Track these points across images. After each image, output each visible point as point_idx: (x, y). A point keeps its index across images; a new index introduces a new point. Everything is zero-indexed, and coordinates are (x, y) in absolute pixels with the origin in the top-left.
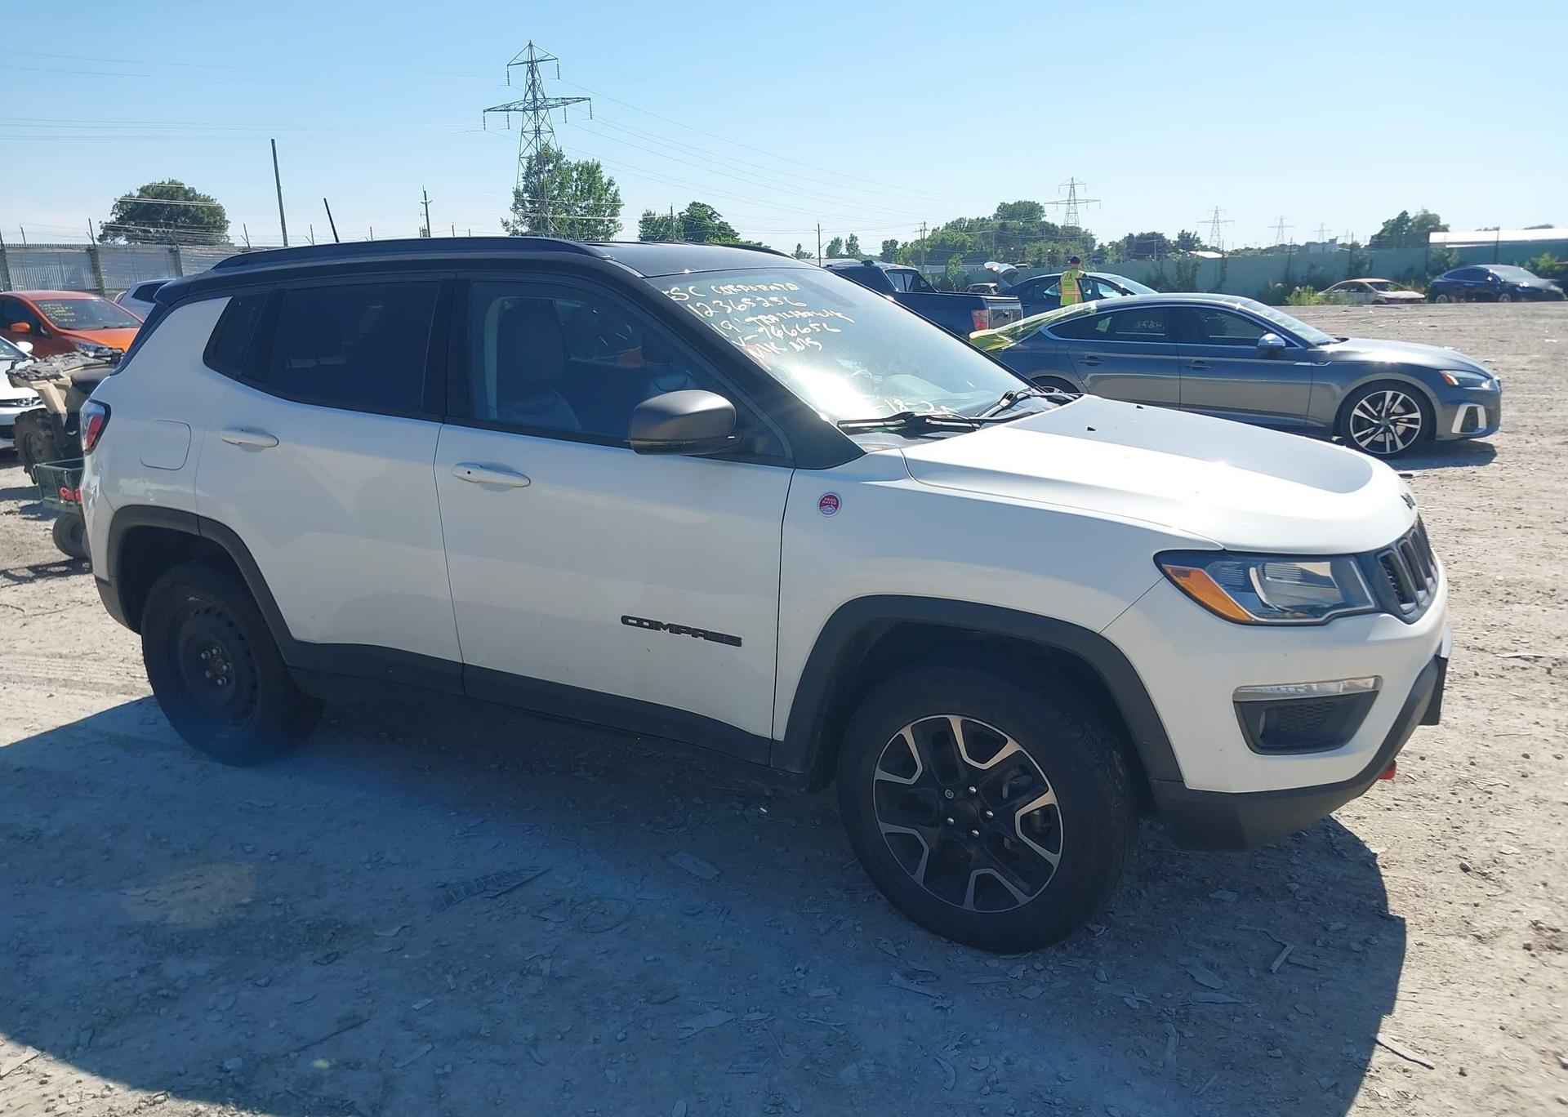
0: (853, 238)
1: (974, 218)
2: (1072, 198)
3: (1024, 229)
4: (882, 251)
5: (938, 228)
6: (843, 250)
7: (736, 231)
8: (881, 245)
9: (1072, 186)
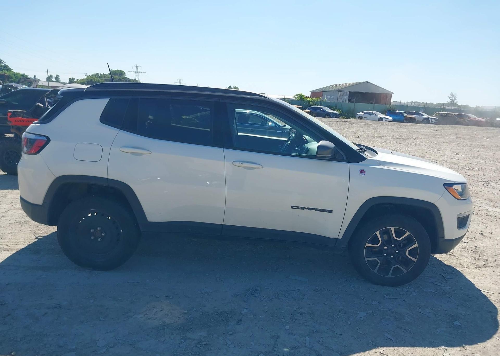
0: (57, 75)
1: (102, 73)
2: (137, 71)
3: (119, 79)
4: (69, 81)
5: (89, 76)
6: (54, 79)
7: (11, 69)
8: (68, 79)
9: (137, 67)
